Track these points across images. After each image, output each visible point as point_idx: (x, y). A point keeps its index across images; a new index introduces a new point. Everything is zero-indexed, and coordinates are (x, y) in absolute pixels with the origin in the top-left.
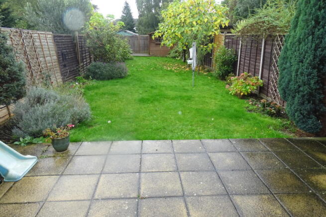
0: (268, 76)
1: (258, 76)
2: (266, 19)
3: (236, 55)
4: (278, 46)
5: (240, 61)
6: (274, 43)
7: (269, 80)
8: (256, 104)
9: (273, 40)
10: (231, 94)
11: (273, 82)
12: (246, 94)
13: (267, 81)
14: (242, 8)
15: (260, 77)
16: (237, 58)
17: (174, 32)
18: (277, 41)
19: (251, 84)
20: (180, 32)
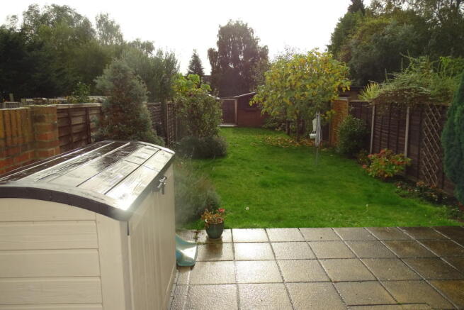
0: (417, 154)
1: (403, 153)
2: (412, 86)
3: (369, 127)
4: (431, 118)
5: (374, 134)
6: (423, 113)
7: (419, 158)
8: (407, 188)
9: (423, 111)
10: (371, 176)
11: (425, 160)
12: (392, 175)
13: (416, 159)
14: (358, 64)
15: (405, 154)
16: (370, 130)
17: (281, 98)
18: (428, 111)
19: (396, 163)
20: (289, 98)
